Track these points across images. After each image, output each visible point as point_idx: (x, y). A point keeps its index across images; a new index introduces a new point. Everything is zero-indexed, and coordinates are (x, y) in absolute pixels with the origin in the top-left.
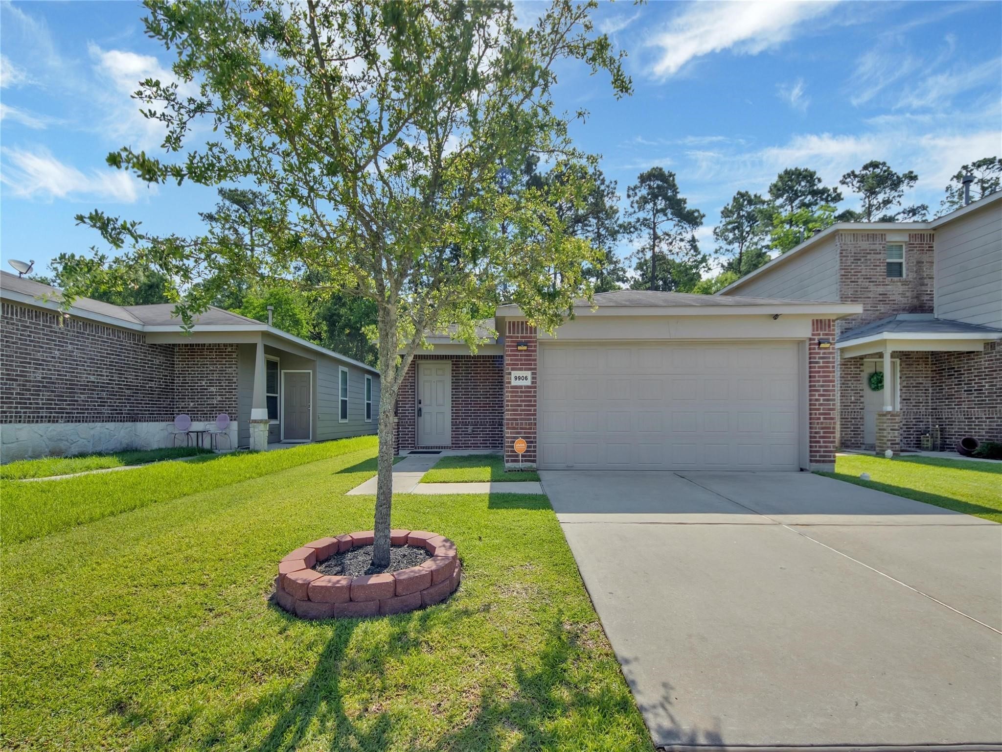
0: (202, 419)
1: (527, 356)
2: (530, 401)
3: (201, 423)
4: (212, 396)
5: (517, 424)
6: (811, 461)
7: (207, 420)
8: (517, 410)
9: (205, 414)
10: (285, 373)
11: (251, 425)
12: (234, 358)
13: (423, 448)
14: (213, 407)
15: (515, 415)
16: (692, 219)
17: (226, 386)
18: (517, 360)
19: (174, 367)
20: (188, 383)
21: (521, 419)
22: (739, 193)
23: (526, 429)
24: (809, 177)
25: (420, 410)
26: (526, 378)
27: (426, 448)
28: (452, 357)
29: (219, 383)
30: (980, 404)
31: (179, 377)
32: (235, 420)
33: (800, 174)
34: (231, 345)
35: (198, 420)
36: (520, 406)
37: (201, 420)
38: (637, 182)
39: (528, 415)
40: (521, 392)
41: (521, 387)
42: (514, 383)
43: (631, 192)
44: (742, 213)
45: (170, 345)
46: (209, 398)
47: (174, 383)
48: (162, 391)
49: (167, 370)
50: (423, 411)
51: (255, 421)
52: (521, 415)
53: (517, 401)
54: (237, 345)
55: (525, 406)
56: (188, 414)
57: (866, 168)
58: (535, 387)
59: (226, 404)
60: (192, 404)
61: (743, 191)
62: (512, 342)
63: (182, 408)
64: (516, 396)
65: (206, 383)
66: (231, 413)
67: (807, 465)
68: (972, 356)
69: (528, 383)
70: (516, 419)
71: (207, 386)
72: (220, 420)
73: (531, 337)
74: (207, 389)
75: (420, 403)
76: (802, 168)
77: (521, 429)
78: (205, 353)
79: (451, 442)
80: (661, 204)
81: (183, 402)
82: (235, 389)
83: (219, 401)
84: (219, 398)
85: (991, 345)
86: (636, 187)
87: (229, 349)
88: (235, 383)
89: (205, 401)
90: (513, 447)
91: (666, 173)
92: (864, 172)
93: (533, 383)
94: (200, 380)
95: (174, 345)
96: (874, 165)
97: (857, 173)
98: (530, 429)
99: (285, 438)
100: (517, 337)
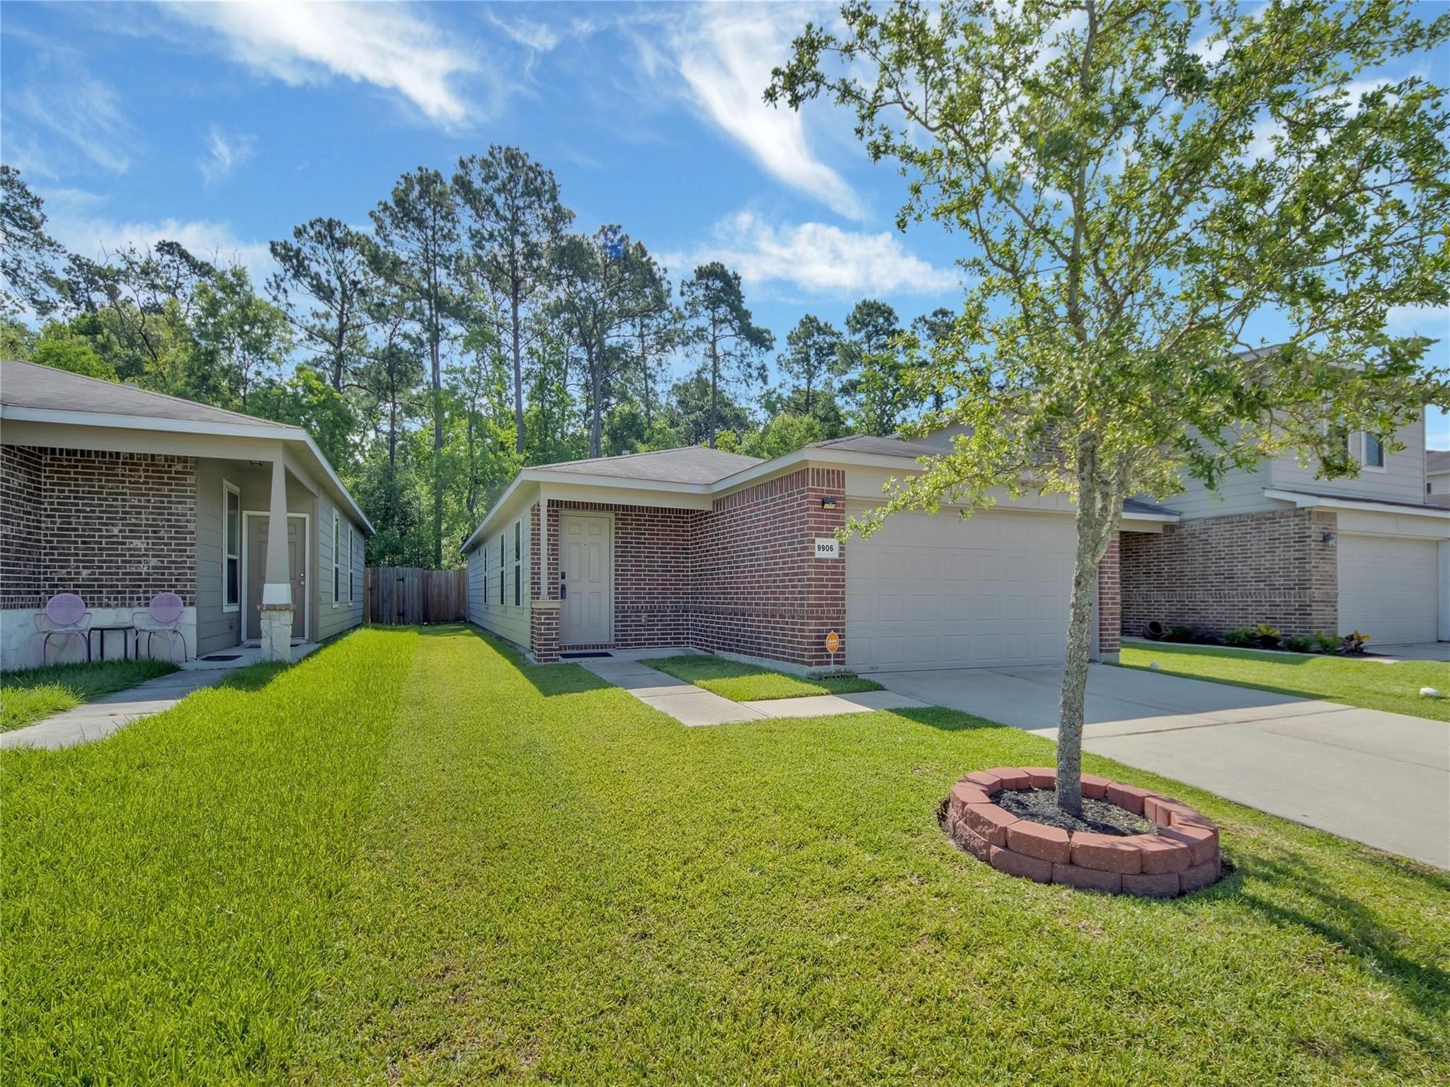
0: (112, 603)
1: (833, 517)
2: (838, 580)
3: (109, 610)
4: (137, 556)
5: (823, 612)
6: (1101, 651)
7: (123, 605)
8: (821, 592)
9: (119, 592)
10: (249, 517)
11: (263, 615)
12: (189, 485)
13: (573, 648)
14: (138, 579)
15: (820, 599)
16: (759, 339)
17: (170, 538)
18: (821, 522)
19: (39, 496)
20: (76, 530)
21: (828, 605)
22: (807, 317)
23: (833, 618)
24: (888, 313)
25: (563, 588)
26: (831, 548)
27: (578, 647)
28: (617, 507)
29: (155, 532)
30: (1159, 587)
31: (54, 516)
32: (192, 604)
33: (879, 308)
34: (184, 460)
35: (100, 605)
36: (826, 586)
37: (108, 606)
38: (693, 277)
39: (835, 599)
40: (828, 567)
41: (827, 560)
42: (819, 554)
43: (685, 289)
44: (810, 342)
45: (34, 448)
46: (129, 562)
47: (39, 528)
48: (22, 545)
49: (30, 501)
50: (568, 590)
51: (273, 608)
52: (826, 599)
53: (822, 580)
54: (197, 460)
55: (832, 586)
56: (76, 593)
57: (935, 314)
58: (843, 561)
59: (171, 574)
60: (85, 573)
61: (812, 316)
62: (816, 497)
63: (60, 579)
64: (821, 573)
65: (120, 531)
66: (181, 592)
67: (1097, 656)
68: (1151, 538)
69: (834, 555)
70: (821, 606)
71: (124, 537)
72: (155, 605)
73: (838, 492)
74: (124, 543)
75: (563, 577)
76: (880, 302)
77: (828, 618)
78: (119, 471)
79: (613, 638)
80: (723, 311)
81: (62, 567)
82: (192, 545)
83: (154, 568)
84: (154, 562)
85: (1169, 528)
86: (692, 284)
87: (179, 467)
88: (192, 533)
89: (118, 568)
90: (823, 644)
91: (730, 273)
92: (933, 319)
93: (840, 555)
94: (106, 524)
95: (41, 449)
96: (944, 313)
97: (927, 318)
98: (838, 618)
99: (249, 637)
100: (822, 491)
